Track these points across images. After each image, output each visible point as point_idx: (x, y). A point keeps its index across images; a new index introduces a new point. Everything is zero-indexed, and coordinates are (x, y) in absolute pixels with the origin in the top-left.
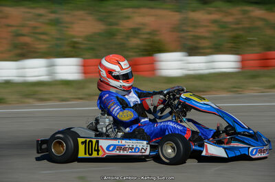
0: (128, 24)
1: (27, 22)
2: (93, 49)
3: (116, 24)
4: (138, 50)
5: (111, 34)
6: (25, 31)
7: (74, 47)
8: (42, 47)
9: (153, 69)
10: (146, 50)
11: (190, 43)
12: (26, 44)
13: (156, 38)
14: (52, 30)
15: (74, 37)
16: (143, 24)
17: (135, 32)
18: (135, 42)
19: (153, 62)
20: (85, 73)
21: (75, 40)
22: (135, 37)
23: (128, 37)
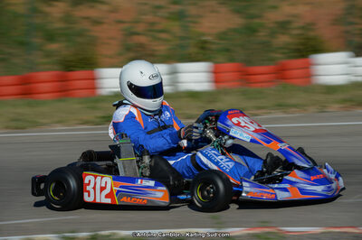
0: (273, 17)
1: (144, 17)
2: (227, 50)
3: (259, 17)
4: (286, 51)
5: (251, 30)
6: (140, 28)
7: (203, 48)
8: (162, 48)
9: (308, 76)
10: (298, 50)
11: (357, 40)
12: (141, 46)
13: (312, 34)
14: (175, 27)
15: (204, 35)
16: (294, 16)
17: (284, 26)
18: (283, 39)
19: (308, 66)
20: (216, 81)
21: (204, 38)
22: (283, 34)
23: (273, 34)
